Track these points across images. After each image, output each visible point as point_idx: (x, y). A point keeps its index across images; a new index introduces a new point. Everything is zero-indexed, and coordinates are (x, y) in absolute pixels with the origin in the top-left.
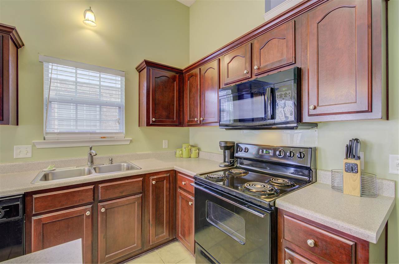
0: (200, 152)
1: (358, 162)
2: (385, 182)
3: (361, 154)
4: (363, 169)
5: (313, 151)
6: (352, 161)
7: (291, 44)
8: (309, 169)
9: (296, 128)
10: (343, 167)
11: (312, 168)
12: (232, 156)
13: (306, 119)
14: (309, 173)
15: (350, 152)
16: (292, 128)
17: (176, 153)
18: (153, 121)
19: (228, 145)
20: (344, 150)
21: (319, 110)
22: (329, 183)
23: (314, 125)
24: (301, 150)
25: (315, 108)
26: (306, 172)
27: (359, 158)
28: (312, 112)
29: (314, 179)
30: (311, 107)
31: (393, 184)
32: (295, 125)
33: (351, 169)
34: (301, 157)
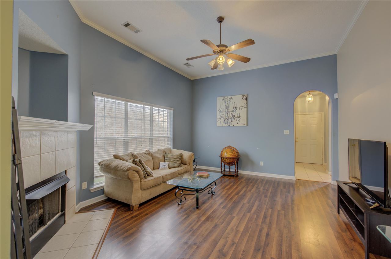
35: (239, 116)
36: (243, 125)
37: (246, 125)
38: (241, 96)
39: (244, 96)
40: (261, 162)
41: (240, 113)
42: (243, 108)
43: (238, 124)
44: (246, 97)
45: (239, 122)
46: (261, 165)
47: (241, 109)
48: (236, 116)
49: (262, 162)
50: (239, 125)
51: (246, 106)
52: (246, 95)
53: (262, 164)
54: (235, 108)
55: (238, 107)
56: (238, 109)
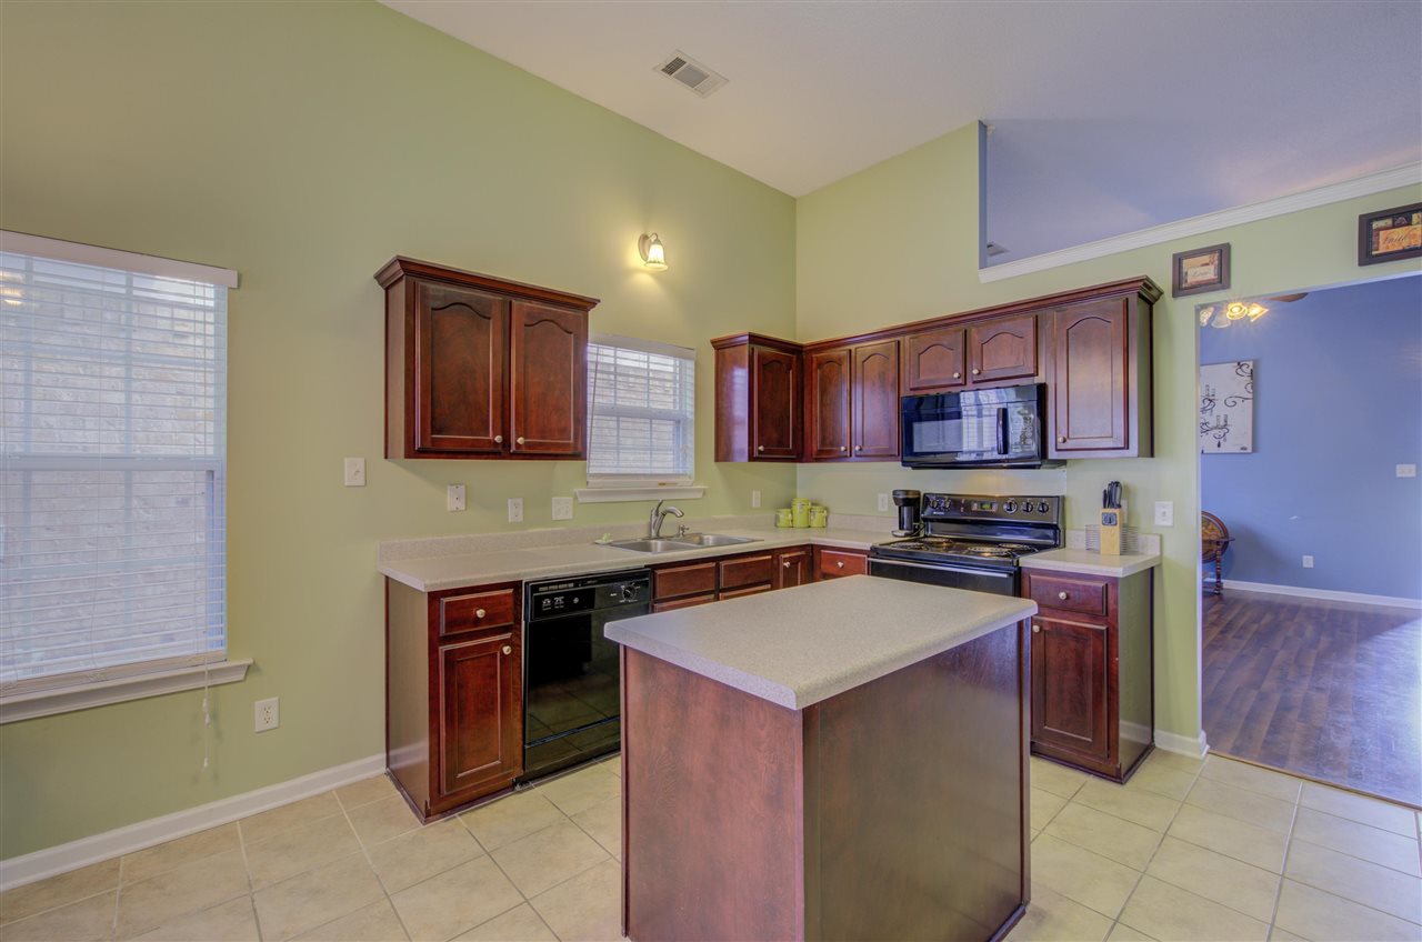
0: (831, 516)
1: (1116, 511)
2: (1150, 537)
3: (1123, 503)
4: (1126, 522)
5: (1060, 501)
6: (1110, 511)
7: (1031, 347)
8: (1054, 527)
9: (1039, 467)
10: (1099, 519)
11: (1060, 527)
12: (916, 517)
13: (1052, 454)
14: (1055, 534)
15: (1109, 499)
16: (1033, 467)
17: (777, 518)
18: (760, 452)
19: (910, 496)
20: (1101, 496)
21: (1070, 444)
22: (1084, 546)
23: (1063, 463)
24: (1044, 500)
25: (1065, 441)
26: (1050, 533)
27: (1119, 506)
28: (1061, 446)
29: (1062, 543)
30: (1060, 439)
31: (1158, 537)
32: (1039, 463)
33: (1109, 520)
34: (1027, 511)
35: (1222, 423)
36: (1237, 450)
37: (1249, 450)
38: (1231, 367)
39: (1244, 368)
40: (1305, 557)
41: (1226, 416)
42: (1239, 401)
43: (1219, 445)
44: (1251, 367)
45: (1225, 440)
46: (1305, 565)
47: (1230, 402)
48: (1213, 423)
49: (1311, 558)
50: (1222, 450)
51: (1250, 396)
52: (1251, 363)
53: (1308, 562)
54: (1207, 402)
55: (1220, 397)
56: (1219, 404)
